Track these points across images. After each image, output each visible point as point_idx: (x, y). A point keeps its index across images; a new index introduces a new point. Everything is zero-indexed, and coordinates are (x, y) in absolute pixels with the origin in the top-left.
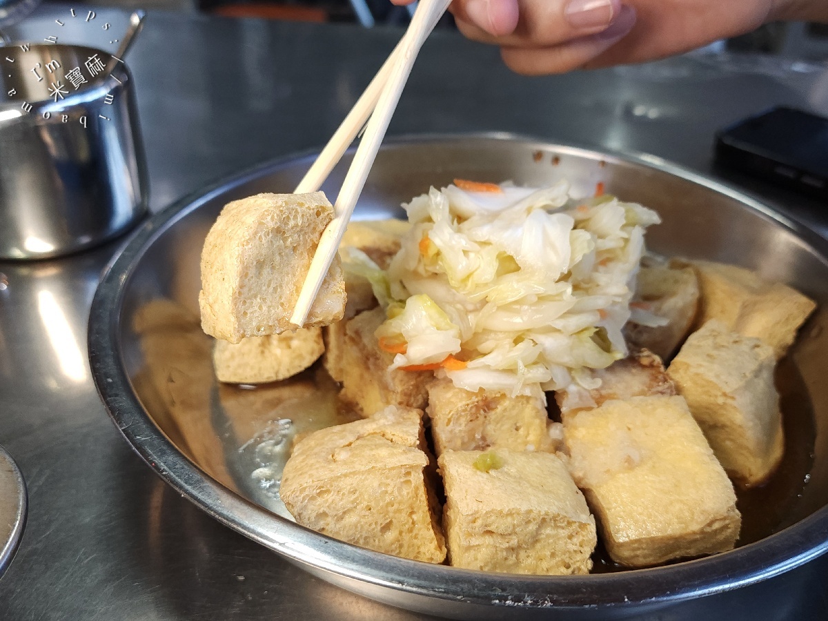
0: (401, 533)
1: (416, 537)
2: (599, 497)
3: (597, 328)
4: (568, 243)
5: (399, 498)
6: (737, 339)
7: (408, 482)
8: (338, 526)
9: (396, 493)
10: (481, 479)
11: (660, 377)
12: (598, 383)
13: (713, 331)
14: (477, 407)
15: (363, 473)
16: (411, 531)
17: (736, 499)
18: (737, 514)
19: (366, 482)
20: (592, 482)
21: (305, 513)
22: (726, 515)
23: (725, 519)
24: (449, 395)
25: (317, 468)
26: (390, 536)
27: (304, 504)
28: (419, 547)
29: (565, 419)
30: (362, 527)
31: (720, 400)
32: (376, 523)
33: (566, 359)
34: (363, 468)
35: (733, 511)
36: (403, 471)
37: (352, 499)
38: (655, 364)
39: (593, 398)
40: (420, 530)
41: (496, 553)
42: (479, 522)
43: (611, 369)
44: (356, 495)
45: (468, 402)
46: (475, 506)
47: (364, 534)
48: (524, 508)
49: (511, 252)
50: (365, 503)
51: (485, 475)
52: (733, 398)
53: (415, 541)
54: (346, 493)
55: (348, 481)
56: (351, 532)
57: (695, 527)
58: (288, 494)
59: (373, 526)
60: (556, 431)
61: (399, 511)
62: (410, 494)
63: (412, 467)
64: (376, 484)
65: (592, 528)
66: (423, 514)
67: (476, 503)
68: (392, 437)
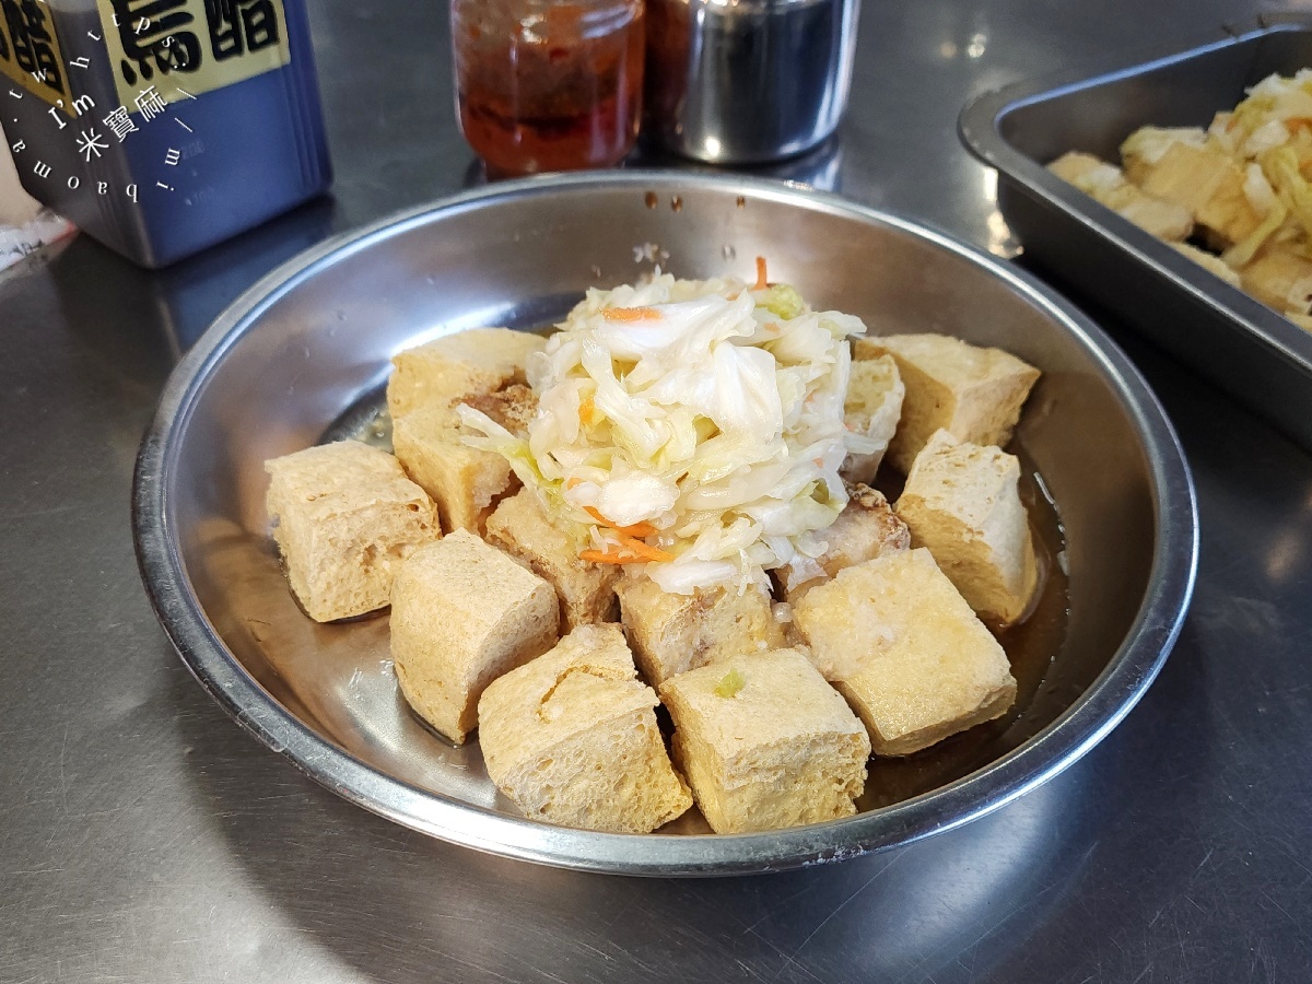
0: (637, 786)
1: (655, 786)
2: (856, 690)
3: (815, 482)
4: (775, 390)
5: (634, 748)
6: (973, 453)
7: (641, 727)
8: (565, 797)
9: (629, 744)
10: (730, 709)
11: (890, 520)
12: (825, 546)
13: (944, 444)
14: (692, 610)
15: (588, 731)
16: (649, 780)
17: (1010, 666)
18: (1012, 681)
19: (594, 739)
20: (843, 675)
21: (526, 794)
22: (1001, 686)
23: (1001, 689)
24: (655, 601)
25: (530, 737)
26: (628, 791)
27: (523, 783)
28: (660, 796)
29: (790, 597)
30: (593, 791)
31: (967, 538)
32: (609, 782)
33: (789, 529)
34: (588, 726)
35: (1008, 678)
36: (634, 716)
37: (578, 763)
38: (879, 502)
39: (821, 565)
40: (659, 775)
41: (765, 790)
42: (744, 762)
43: (835, 525)
44: (582, 758)
45: (682, 607)
46: (736, 747)
47: (596, 798)
48: (791, 736)
49: (707, 412)
50: (594, 763)
51: (732, 701)
52: (981, 533)
53: (655, 791)
54: (572, 758)
55: (572, 744)
56: (581, 800)
57: (972, 707)
58: (504, 777)
59: (607, 786)
60: (781, 613)
61: (634, 762)
62: (645, 740)
63: (643, 709)
64: (604, 739)
65: (865, 735)
66: (661, 759)
67: (736, 742)
68: (601, 671)
